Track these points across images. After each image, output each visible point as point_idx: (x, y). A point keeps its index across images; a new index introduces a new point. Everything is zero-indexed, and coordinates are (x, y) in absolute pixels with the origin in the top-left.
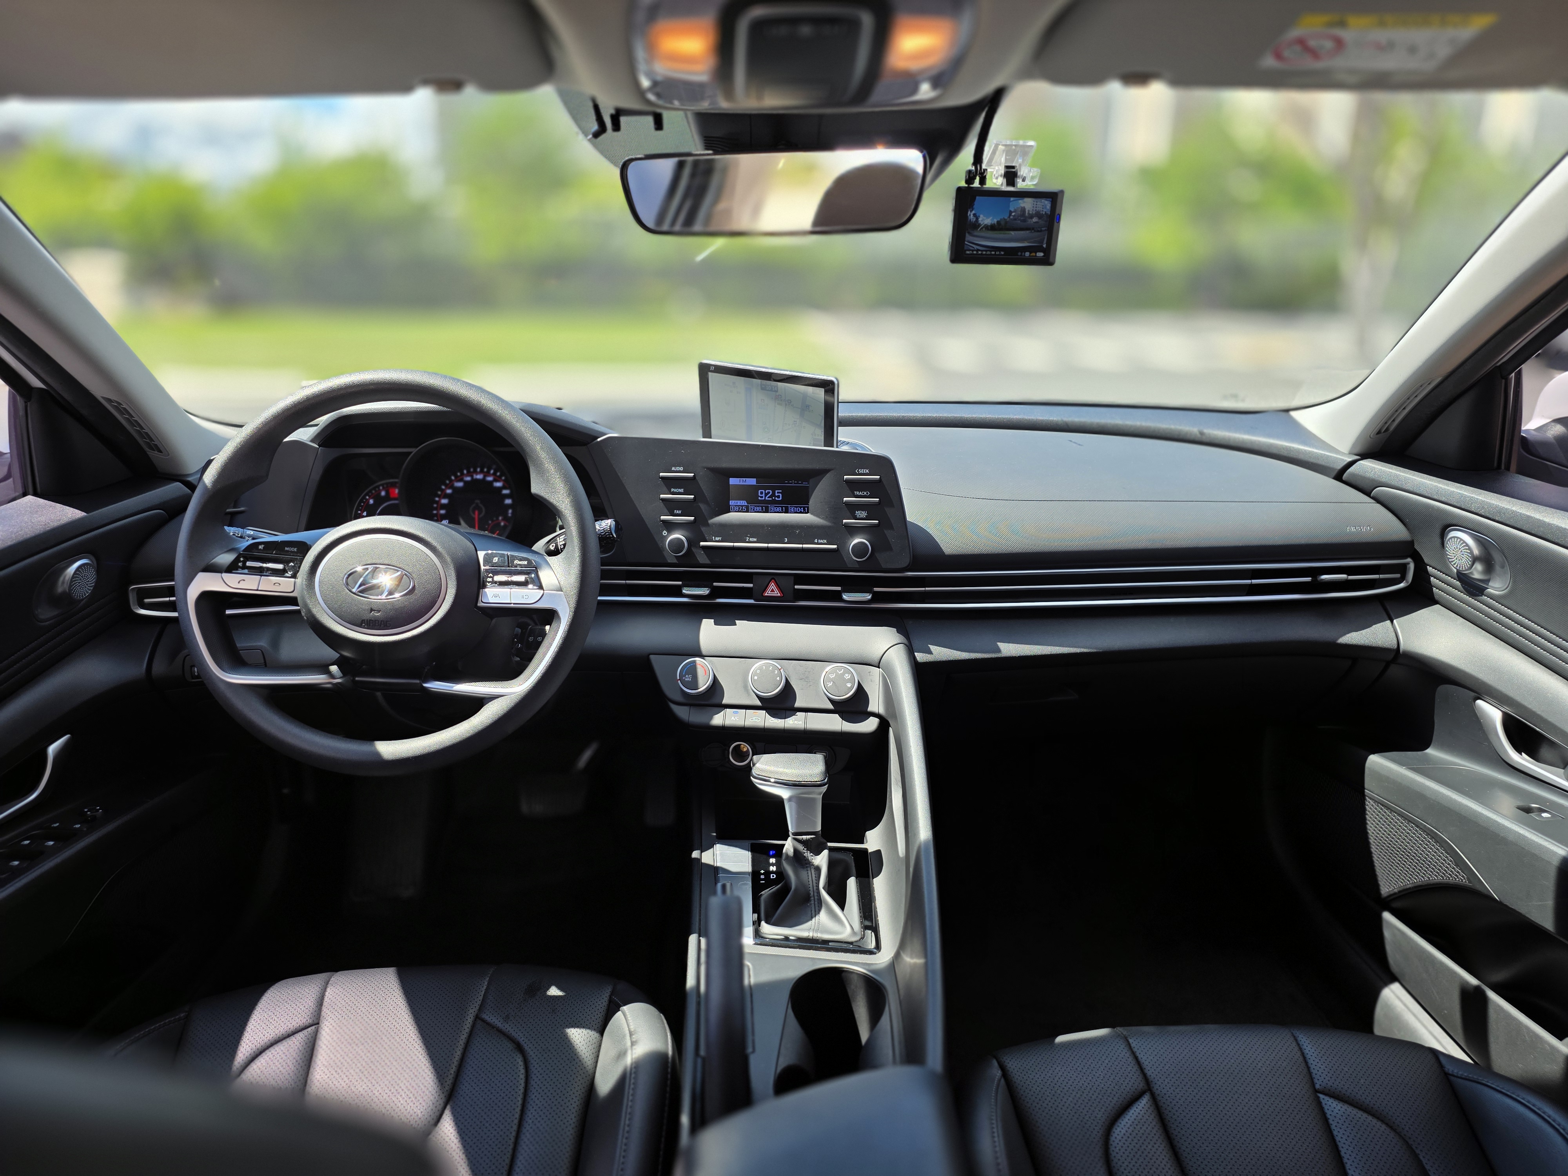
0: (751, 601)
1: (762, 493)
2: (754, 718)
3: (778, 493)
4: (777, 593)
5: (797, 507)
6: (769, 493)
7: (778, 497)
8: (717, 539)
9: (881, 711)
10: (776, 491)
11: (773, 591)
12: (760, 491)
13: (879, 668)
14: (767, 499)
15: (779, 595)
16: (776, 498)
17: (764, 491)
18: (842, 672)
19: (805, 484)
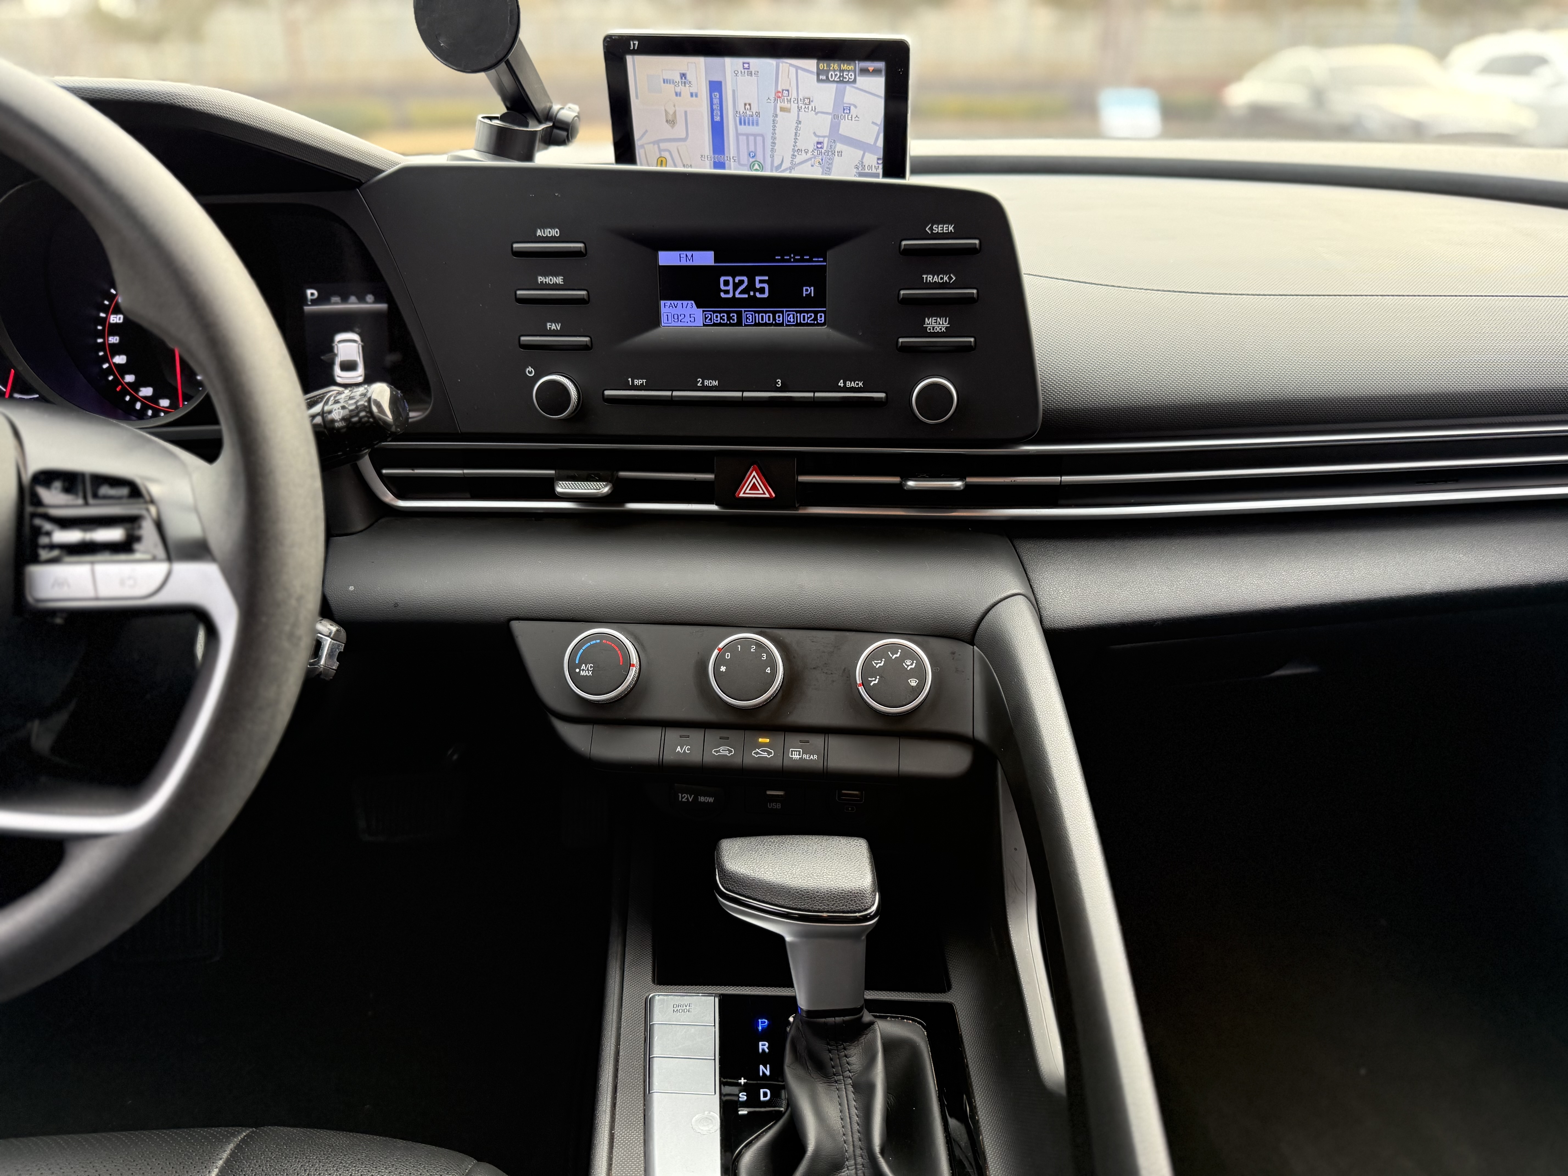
0: (713, 507)
1: (726, 283)
2: (722, 748)
3: (761, 282)
4: (764, 492)
5: (801, 312)
6: (742, 282)
7: (762, 290)
8: (637, 382)
9: (980, 732)
10: (758, 278)
11: (754, 487)
12: (722, 279)
13: (973, 644)
14: (737, 296)
15: (767, 495)
16: (758, 295)
17: (730, 279)
18: (898, 655)
19: (818, 262)
